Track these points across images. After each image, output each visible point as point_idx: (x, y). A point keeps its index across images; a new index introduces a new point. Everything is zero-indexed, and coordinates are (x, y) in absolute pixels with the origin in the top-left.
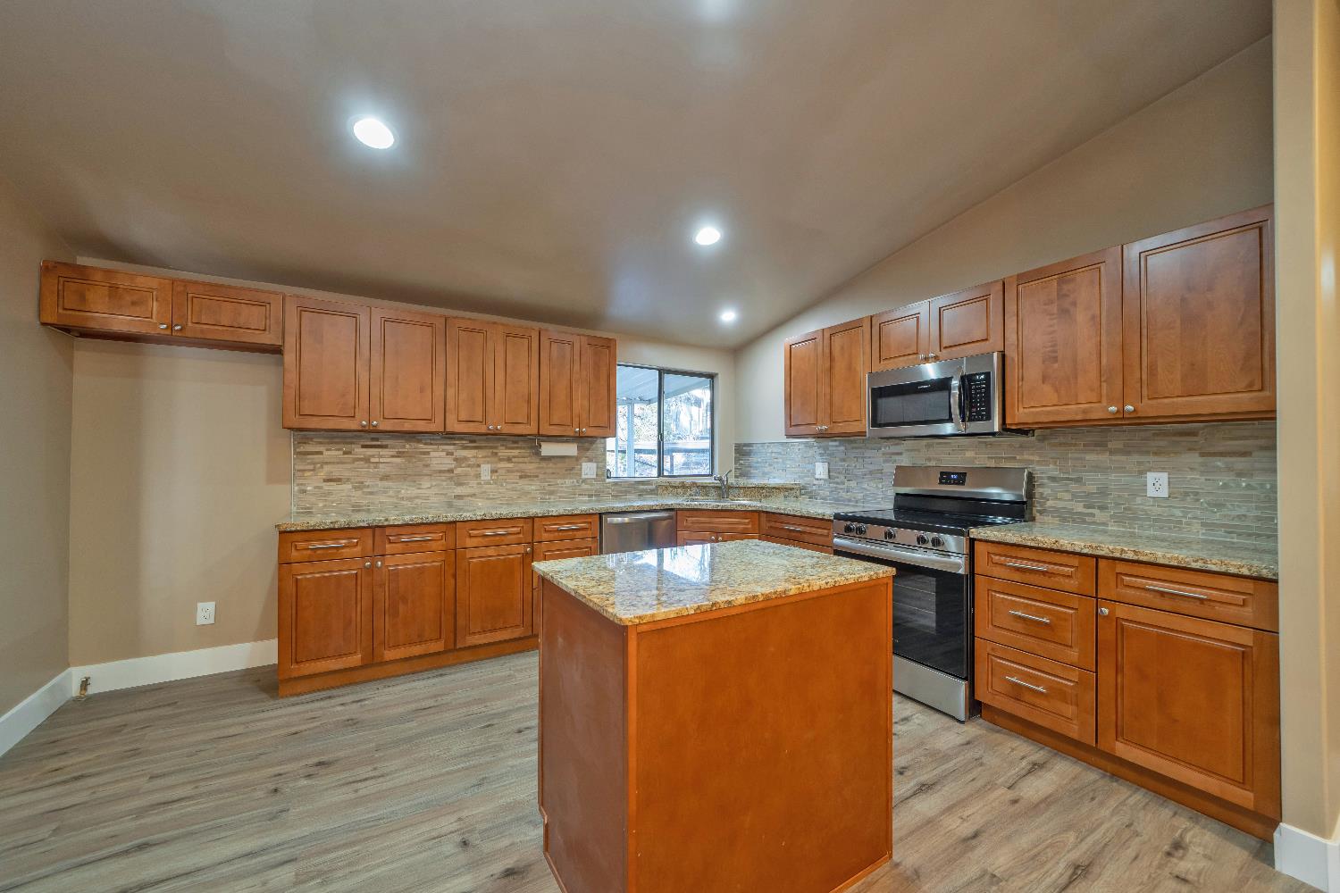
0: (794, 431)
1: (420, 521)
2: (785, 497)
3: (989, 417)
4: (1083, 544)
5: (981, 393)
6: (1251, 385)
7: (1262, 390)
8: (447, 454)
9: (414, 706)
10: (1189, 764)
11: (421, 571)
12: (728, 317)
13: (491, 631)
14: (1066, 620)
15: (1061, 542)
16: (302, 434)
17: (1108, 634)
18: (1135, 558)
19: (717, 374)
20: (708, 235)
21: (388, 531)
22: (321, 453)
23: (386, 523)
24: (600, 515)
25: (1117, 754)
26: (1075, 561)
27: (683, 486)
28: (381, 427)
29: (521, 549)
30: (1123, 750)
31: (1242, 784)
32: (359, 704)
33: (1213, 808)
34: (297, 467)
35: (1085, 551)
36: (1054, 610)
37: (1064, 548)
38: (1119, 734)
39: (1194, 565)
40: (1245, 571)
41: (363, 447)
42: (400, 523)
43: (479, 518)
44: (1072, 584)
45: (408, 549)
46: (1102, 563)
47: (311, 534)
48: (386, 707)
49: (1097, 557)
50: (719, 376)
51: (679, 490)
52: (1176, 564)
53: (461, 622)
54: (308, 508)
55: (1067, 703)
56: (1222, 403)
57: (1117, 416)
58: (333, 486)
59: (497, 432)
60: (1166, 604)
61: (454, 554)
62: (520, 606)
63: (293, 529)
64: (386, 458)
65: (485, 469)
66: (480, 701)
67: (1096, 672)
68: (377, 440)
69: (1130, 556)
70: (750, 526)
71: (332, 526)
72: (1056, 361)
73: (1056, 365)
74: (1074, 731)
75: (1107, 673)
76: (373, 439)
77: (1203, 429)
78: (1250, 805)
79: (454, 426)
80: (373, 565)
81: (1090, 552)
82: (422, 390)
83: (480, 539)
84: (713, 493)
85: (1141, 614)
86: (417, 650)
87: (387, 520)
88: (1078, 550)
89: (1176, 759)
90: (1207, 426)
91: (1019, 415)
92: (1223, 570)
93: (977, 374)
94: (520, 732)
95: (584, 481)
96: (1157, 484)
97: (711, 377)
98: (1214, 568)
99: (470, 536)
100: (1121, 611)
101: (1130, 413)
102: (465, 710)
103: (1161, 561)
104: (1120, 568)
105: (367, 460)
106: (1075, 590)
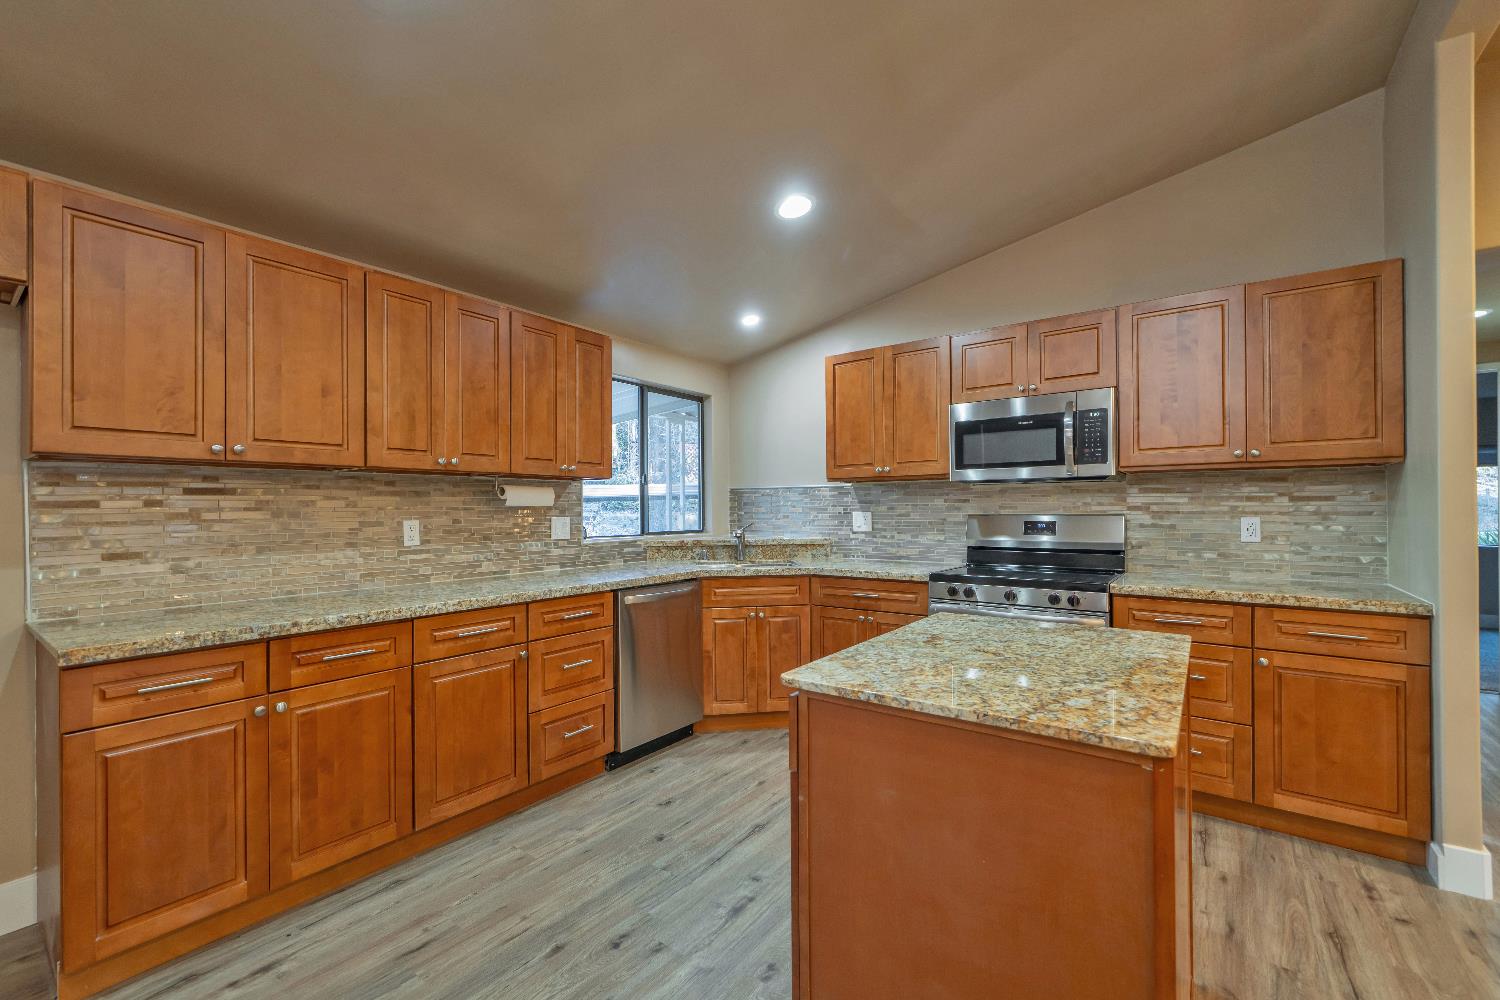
0: (838, 473)
1: (355, 622)
2: (814, 556)
3: (1104, 460)
4: (1241, 593)
5: (1095, 432)
6: (1366, 431)
7: (1376, 437)
8: (347, 506)
9: (388, 951)
10: (1345, 803)
11: (355, 710)
12: (750, 320)
13: (470, 792)
14: (1219, 674)
15: (1218, 591)
16: (50, 464)
17: (1265, 684)
18: (1297, 604)
19: (708, 397)
20: (795, 205)
21: (295, 646)
22: (95, 504)
23: (295, 631)
24: (615, 592)
25: (1276, 806)
26: (1229, 612)
27: (682, 546)
28: (250, 457)
29: (511, 653)
30: (1284, 802)
31: (1395, 814)
32: (271, 974)
33: (1360, 841)
34: (39, 533)
35: (1244, 600)
36: (1208, 666)
37: (1221, 599)
38: (1279, 786)
39: (1355, 608)
40: (1402, 610)
41: (188, 491)
42: (321, 627)
43: (451, 609)
44: (1227, 636)
45: (334, 673)
46: (1259, 612)
47: (140, 667)
48: (329, 968)
49: (1253, 606)
50: (713, 399)
51: (677, 552)
52: (1337, 607)
53: (422, 787)
54: (68, 614)
55: (1221, 762)
56: (1341, 450)
57: (1242, 460)
58: (124, 568)
59: (450, 468)
60: (1323, 648)
61: (412, 674)
62: (510, 744)
63: (100, 658)
64: (234, 512)
65: (412, 531)
66: (505, 912)
67: (1253, 725)
68: (216, 479)
69: (1292, 602)
70: (797, 595)
71: (186, 645)
72: (1176, 401)
73: (1175, 405)
74: (1228, 790)
75: (1265, 725)
76: (205, 478)
77: (1292, 475)
78: (1403, 832)
79: (380, 456)
80: (271, 711)
81: (1250, 601)
82: (325, 392)
83: (451, 644)
84: (723, 553)
85: (1299, 661)
86: (350, 849)
87: (295, 624)
88: (1236, 599)
89: (1334, 801)
90: (1295, 471)
91: (1135, 458)
92: (1382, 610)
93: (1091, 411)
94: (616, 946)
95: (556, 543)
96: (1250, 529)
97: (700, 399)
98: (1374, 609)
99: (436, 641)
100: (1279, 660)
101: (1254, 456)
102: (490, 934)
103: (1323, 606)
104: (1278, 615)
105: (194, 516)
106: (1231, 643)
